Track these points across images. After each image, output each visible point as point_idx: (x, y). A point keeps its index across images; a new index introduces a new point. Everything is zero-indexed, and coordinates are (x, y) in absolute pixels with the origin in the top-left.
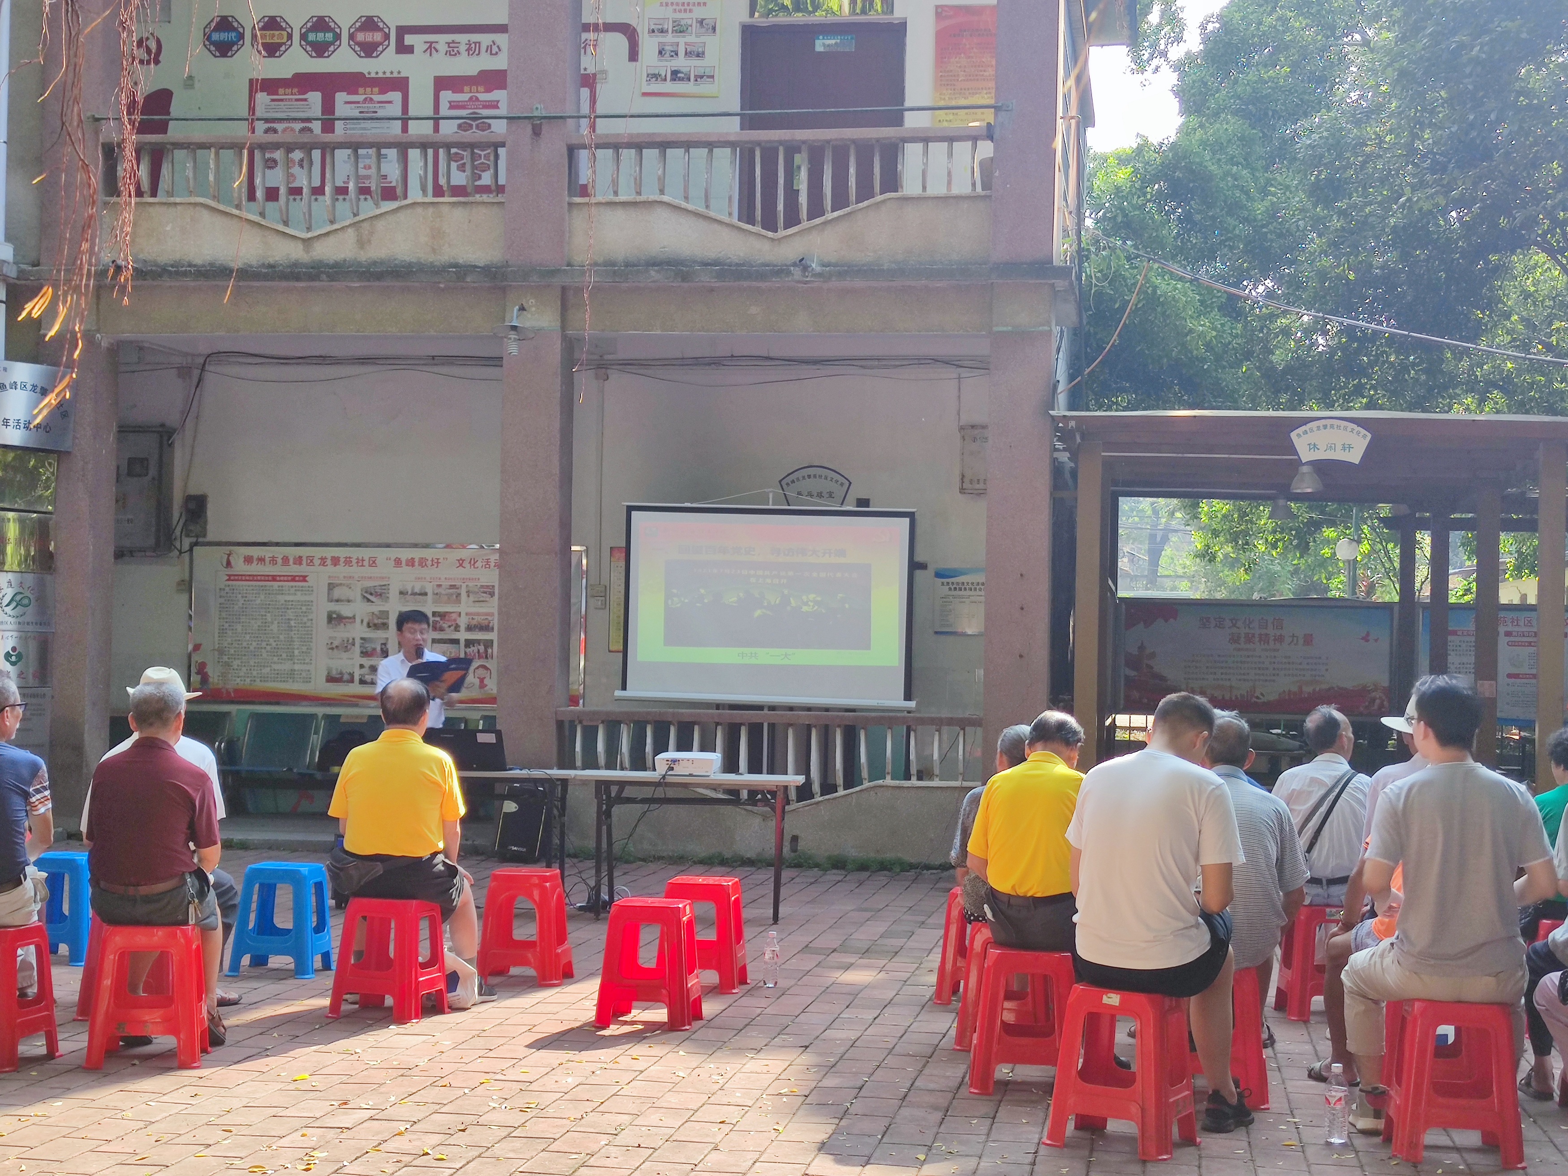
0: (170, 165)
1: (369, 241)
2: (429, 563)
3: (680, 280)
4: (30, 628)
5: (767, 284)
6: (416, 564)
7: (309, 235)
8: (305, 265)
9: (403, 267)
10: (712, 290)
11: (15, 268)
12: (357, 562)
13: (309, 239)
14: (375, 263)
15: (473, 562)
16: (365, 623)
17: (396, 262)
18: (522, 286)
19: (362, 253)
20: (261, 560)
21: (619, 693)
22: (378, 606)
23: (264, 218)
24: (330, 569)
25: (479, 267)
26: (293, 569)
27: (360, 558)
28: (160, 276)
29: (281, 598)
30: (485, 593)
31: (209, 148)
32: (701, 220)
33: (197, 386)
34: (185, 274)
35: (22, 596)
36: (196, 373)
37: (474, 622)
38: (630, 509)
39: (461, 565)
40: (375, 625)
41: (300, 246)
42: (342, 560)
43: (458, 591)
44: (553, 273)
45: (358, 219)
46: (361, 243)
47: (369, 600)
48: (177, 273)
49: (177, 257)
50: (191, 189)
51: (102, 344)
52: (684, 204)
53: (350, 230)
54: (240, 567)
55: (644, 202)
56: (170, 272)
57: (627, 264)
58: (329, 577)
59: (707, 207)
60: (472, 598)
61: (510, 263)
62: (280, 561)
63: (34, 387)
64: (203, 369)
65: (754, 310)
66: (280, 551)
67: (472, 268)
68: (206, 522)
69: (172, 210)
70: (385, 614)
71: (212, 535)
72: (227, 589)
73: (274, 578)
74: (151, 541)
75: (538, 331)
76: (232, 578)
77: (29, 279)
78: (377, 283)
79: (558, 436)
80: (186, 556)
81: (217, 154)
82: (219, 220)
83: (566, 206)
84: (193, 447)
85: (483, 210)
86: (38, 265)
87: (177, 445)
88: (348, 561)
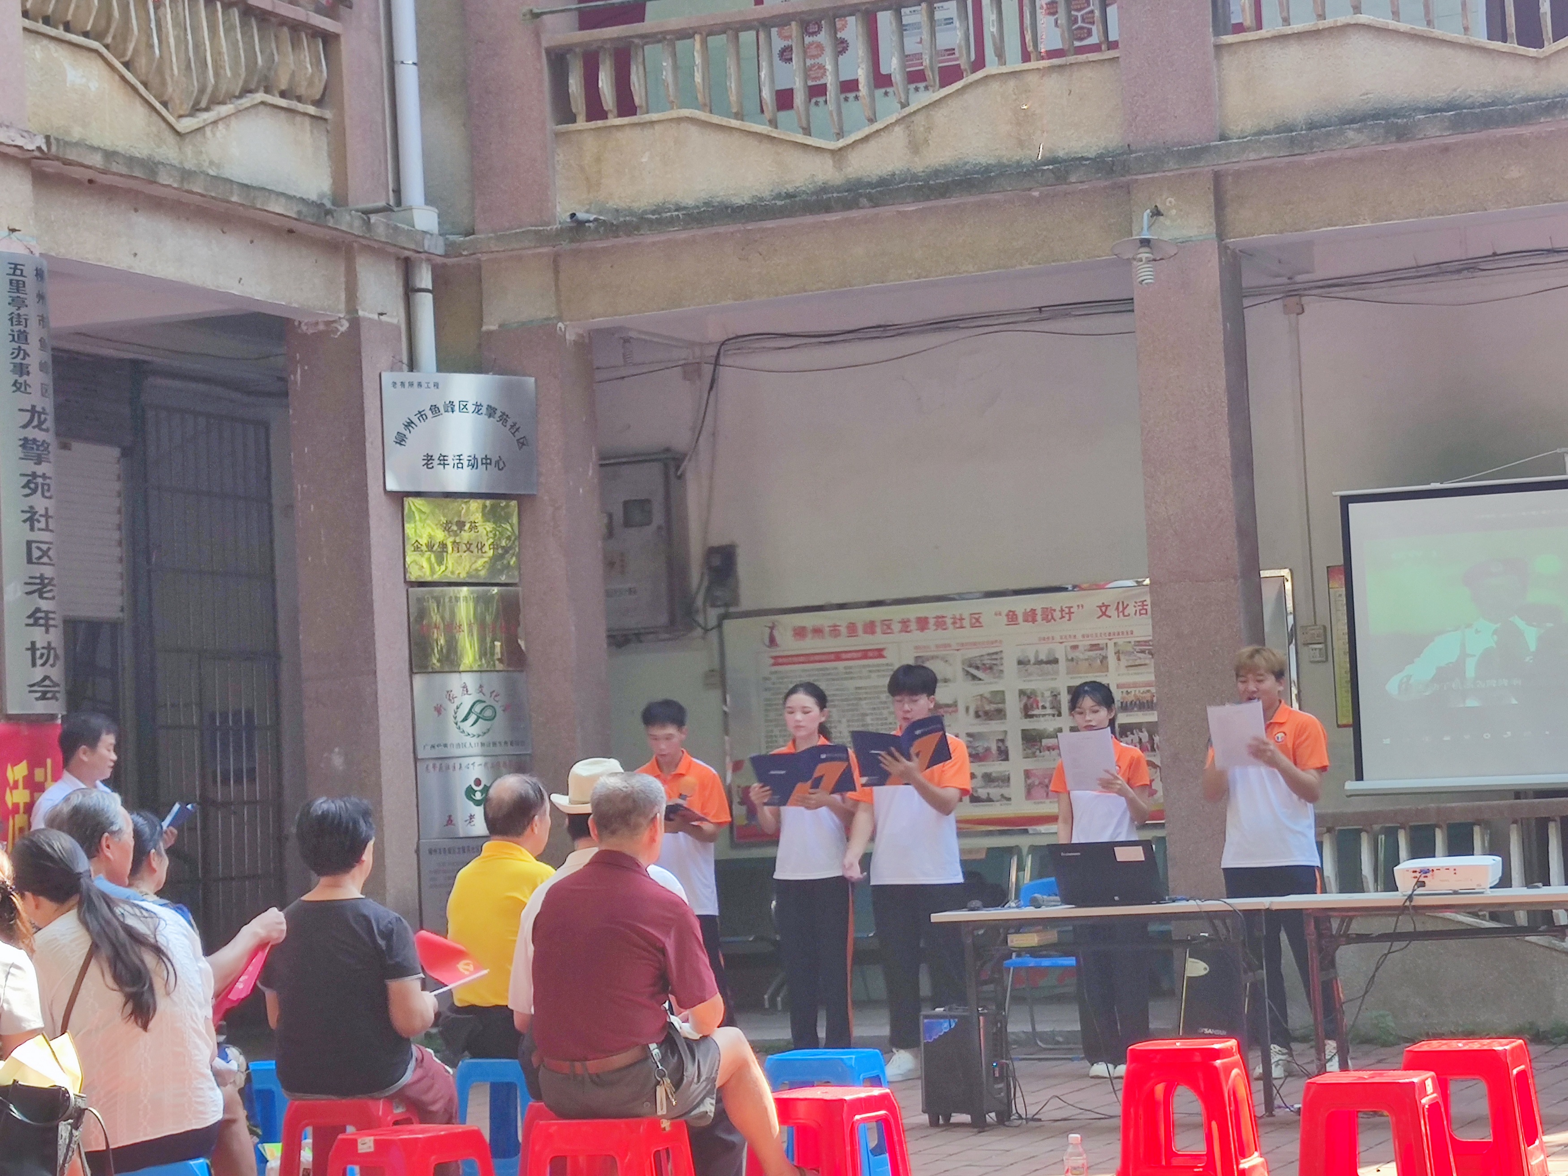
0: (641, 68)
1: (926, 141)
2: (1057, 614)
3: (1394, 139)
4: (498, 750)
5: (1532, 129)
6: (1039, 618)
7: (841, 143)
8: (837, 189)
9: (977, 173)
10: (1446, 149)
11: (441, 241)
12: (954, 623)
13: (840, 149)
14: (936, 173)
15: (1121, 608)
16: (972, 711)
17: (967, 167)
18: (1153, 179)
19: (916, 159)
20: (818, 631)
21: (1352, 785)
22: (988, 686)
23: (776, 127)
24: (916, 636)
25: (1088, 159)
26: (864, 641)
27: (958, 617)
28: (637, 228)
29: (851, 684)
30: (1143, 652)
31: (692, 36)
32: (1420, 44)
33: (711, 388)
34: (671, 221)
35: (482, 705)
36: (708, 369)
37: (1131, 698)
38: (1345, 501)
39: (1104, 614)
40: (986, 713)
41: (829, 162)
42: (932, 621)
43: (1103, 653)
44: (1197, 153)
45: (908, 110)
46: (915, 147)
47: (974, 677)
48: (659, 222)
49: (659, 199)
50: (672, 98)
51: (568, 337)
52: (1392, 24)
53: (897, 129)
54: (788, 644)
55: (1330, 29)
56: (651, 221)
57: (1312, 126)
58: (916, 648)
59: (1429, 23)
60: (1124, 662)
61: (1133, 148)
62: (843, 630)
63: (478, 406)
64: (716, 364)
65: (1514, 172)
66: (843, 617)
67: (1076, 162)
68: (737, 582)
69: (648, 132)
70: (999, 697)
71: (747, 602)
72: (774, 677)
73: (838, 656)
74: (663, 619)
75: (1183, 244)
76: (780, 660)
77: (461, 255)
78: (941, 202)
79: (1225, 399)
80: (713, 636)
81: (704, 43)
82: (715, 139)
83: (1211, 50)
84: (711, 478)
85: (1088, 73)
86: (473, 234)
87: (690, 476)
88: (940, 622)
